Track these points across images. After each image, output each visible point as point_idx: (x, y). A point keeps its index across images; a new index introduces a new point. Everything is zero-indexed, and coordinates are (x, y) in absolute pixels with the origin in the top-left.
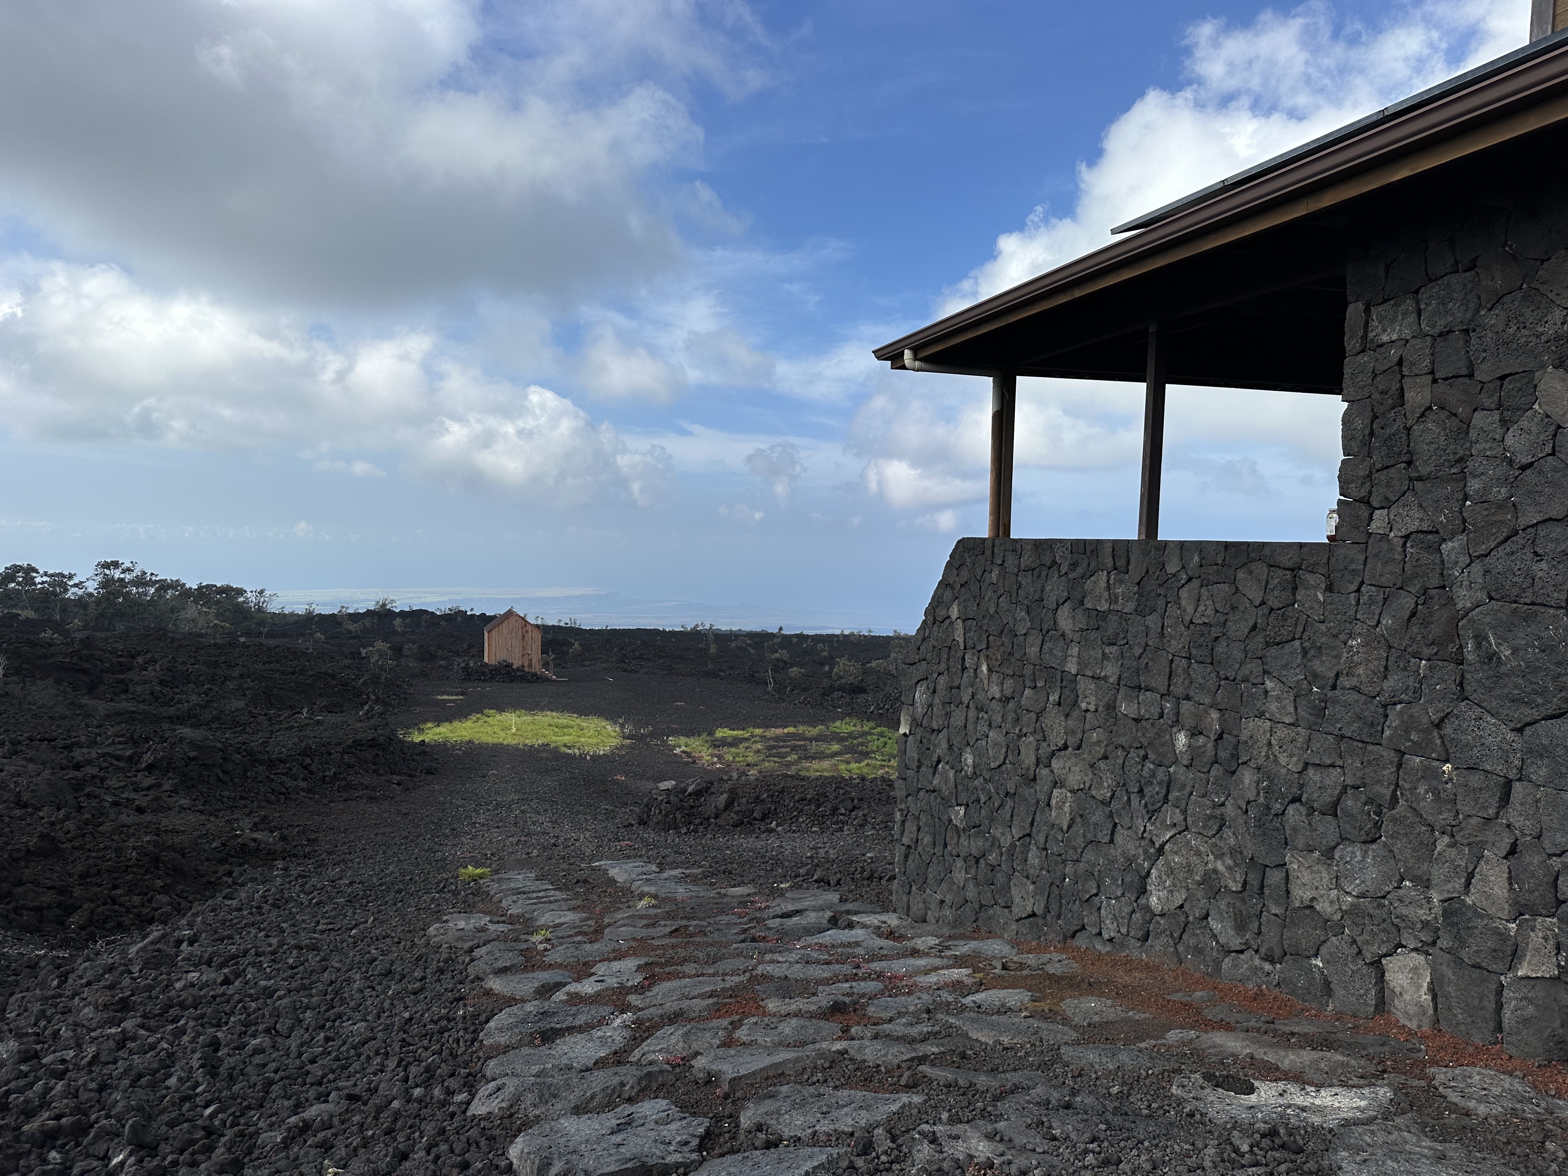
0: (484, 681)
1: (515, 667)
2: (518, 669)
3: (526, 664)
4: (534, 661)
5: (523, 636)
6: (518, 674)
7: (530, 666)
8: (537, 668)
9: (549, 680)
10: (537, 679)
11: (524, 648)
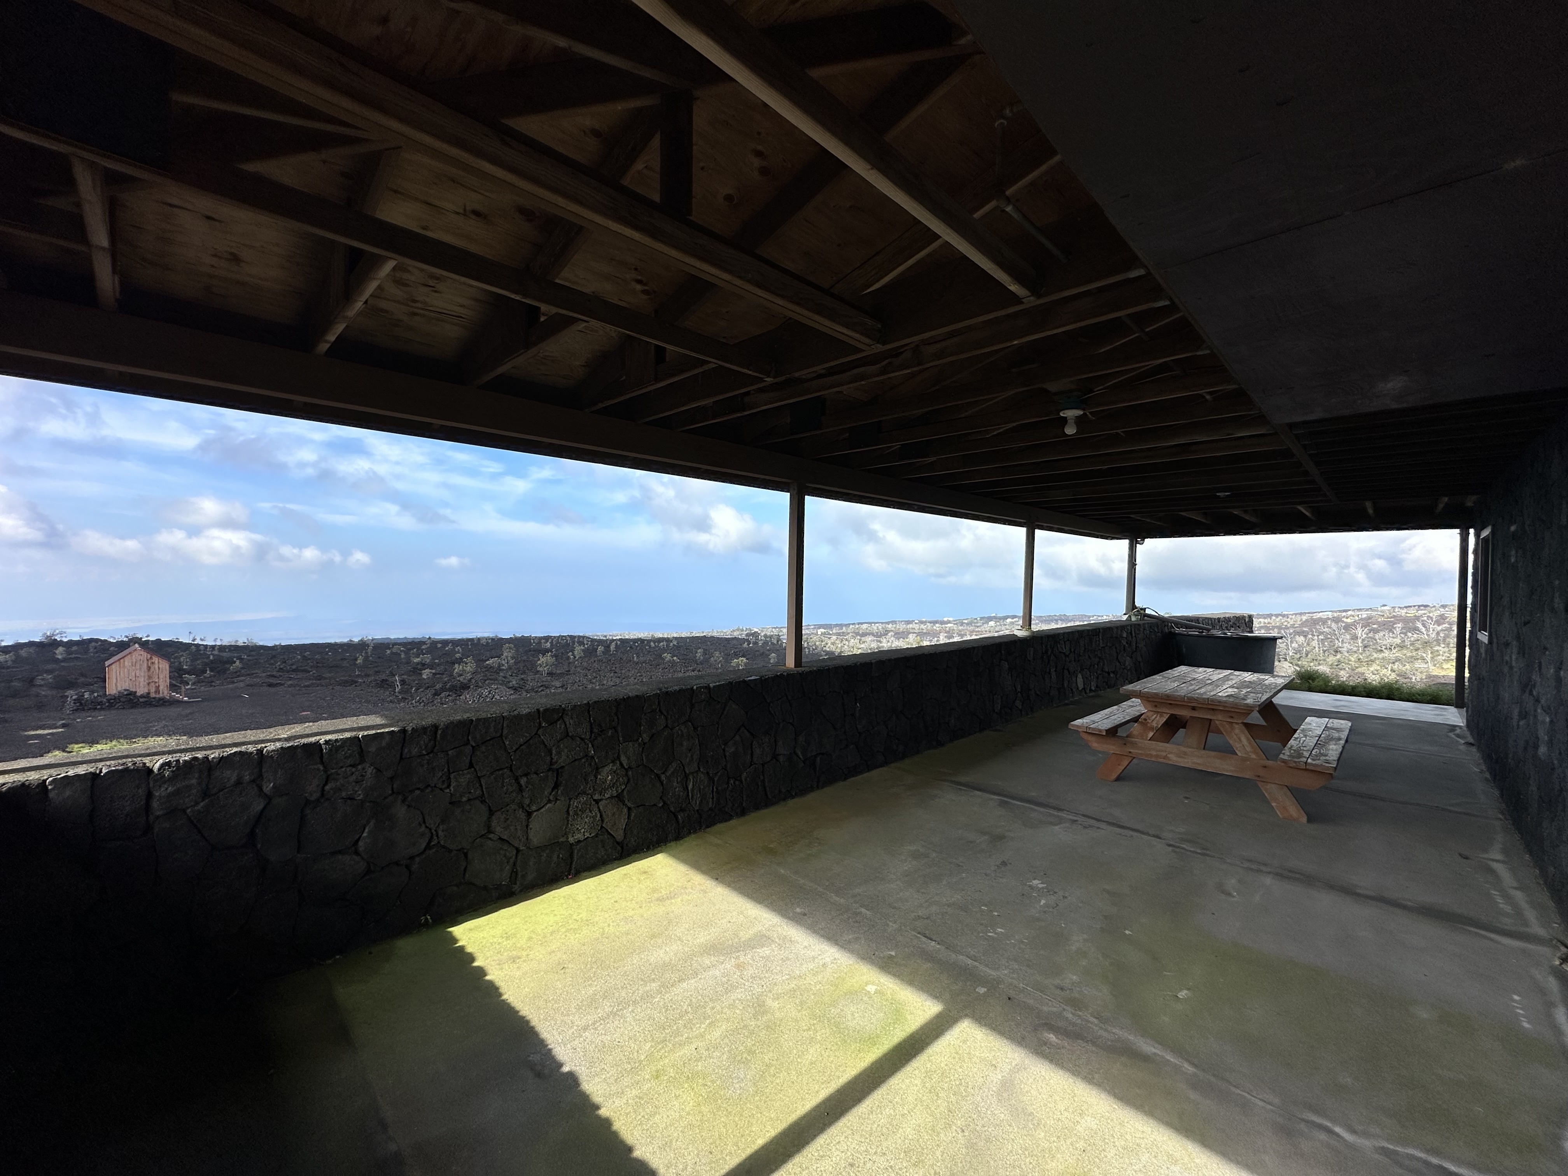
0: (101, 709)
1: (138, 694)
2: (142, 696)
3: (153, 690)
4: (161, 688)
5: (149, 668)
6: (141, 700)
7: (157, 691)
8: (165, 692)
9: (182, 702)
10: (163, 702)
11: (150, 677)
